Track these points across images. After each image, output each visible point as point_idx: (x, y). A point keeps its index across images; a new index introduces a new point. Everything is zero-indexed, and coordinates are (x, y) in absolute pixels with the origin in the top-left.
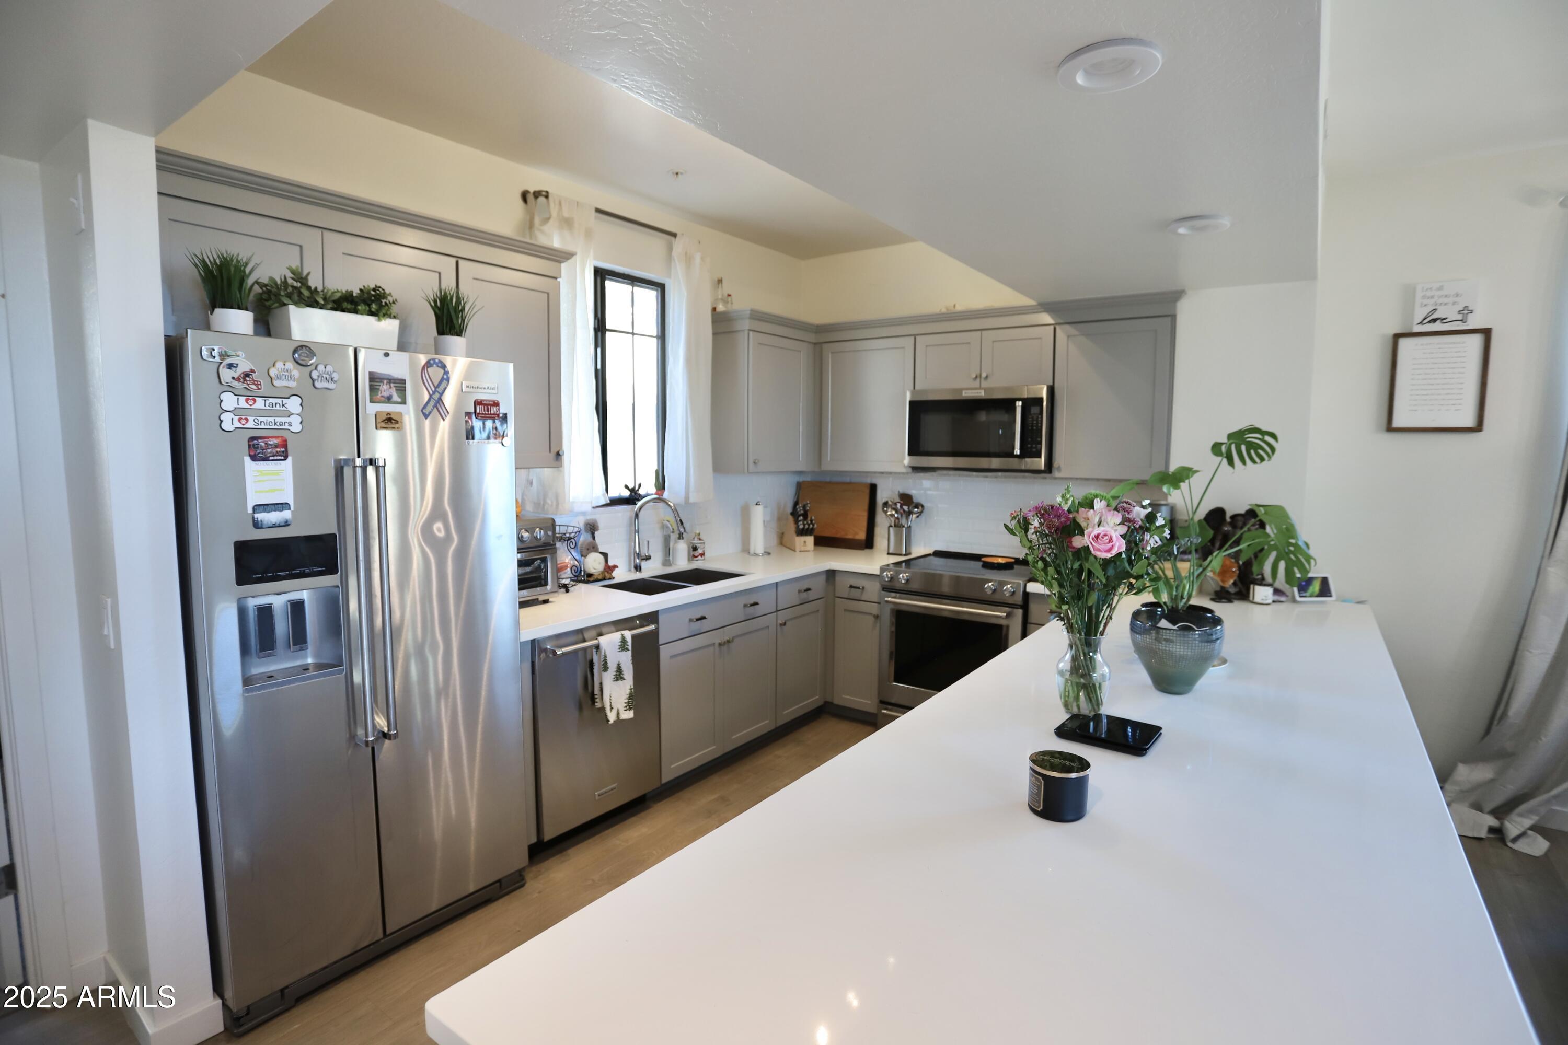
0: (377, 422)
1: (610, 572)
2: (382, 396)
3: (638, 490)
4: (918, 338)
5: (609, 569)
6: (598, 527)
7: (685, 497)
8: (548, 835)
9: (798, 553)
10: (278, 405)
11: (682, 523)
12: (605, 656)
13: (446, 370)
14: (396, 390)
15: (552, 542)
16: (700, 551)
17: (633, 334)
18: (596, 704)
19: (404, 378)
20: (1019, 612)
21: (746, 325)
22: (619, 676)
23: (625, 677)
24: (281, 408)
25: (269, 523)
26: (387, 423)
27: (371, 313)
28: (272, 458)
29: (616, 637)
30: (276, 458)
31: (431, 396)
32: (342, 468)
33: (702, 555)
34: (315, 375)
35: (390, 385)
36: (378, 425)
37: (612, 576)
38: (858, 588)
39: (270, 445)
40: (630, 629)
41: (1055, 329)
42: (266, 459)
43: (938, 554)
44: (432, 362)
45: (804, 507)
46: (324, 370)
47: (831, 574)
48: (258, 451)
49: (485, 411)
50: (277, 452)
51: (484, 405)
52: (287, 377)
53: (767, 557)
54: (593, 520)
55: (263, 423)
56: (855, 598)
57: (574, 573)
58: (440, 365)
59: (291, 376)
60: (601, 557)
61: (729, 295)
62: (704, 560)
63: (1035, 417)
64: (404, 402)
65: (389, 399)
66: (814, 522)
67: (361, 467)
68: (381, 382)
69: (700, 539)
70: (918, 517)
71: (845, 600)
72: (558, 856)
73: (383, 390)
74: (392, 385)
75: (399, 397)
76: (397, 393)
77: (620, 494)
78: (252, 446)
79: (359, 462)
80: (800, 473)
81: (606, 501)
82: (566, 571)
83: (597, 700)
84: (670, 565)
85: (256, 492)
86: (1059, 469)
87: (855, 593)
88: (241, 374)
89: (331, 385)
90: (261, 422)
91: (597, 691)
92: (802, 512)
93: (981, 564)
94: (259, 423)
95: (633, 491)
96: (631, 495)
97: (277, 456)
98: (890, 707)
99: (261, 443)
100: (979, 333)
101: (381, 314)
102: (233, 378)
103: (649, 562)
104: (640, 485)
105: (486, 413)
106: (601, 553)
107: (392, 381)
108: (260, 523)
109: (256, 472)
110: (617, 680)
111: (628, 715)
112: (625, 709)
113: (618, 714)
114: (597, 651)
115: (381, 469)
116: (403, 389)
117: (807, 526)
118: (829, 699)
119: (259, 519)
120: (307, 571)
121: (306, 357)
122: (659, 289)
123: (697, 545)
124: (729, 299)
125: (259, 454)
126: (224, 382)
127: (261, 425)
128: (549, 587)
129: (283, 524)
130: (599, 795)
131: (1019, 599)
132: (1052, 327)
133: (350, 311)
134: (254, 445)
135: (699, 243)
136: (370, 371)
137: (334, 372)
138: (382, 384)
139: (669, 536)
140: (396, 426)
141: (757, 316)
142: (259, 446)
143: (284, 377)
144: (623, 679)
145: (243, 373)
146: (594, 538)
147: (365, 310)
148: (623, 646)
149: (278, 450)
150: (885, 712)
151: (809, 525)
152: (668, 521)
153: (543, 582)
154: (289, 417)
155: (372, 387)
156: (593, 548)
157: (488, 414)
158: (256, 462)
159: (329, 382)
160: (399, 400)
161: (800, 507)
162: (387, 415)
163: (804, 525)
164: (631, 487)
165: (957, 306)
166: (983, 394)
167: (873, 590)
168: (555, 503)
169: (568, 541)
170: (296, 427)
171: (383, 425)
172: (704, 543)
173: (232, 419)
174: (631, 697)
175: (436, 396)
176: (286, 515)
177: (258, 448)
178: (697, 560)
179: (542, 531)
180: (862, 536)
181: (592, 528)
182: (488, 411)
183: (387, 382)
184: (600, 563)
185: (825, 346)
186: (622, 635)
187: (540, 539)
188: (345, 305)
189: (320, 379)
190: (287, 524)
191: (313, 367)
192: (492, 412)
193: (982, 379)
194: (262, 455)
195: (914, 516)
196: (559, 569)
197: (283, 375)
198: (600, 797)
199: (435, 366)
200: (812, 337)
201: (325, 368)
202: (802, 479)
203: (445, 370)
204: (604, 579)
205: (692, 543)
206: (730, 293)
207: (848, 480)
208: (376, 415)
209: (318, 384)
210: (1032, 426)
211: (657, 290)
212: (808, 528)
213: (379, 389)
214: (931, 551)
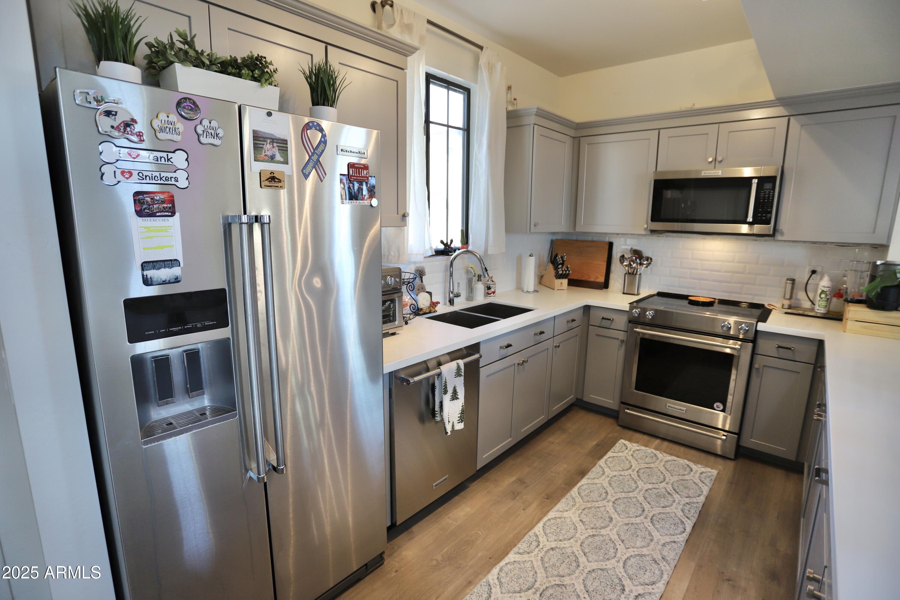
0: (262, 181)
1: (434, 307)
2: (266, 155)
3: (451, 244)
4: (661, 131)
5: (434, 304)
6: (425, 272)
7: (485, 250)
8: (400, 520)
9: (556, 291)
10: (163, 159)
11: (486, 270)
12: (446, 382)
13: (324, 133)
14: (279, 150)
15: (399, 287)
16: (492, 290)
17: (448, 126)
18: (436, 418)
19: (286, 139)
20: (751, 345)
21: (532, 119)
22: (454, 397)
23: (459, 397)
24: (167, 163)
25: (159, 280)
26: (271, 181)
27: (255, 79)
28: (159, 214)
29: (453, 364)
30: (163, 214)
31: (310, 157)
32: (230, 224)
33: (494, 293)
34: (200, 129)
35: (273, 145)
36: (263, 184)
37: (435, 310)
38: (610, 320)
39: (156, 200)
40: (462, 359)
41: (789, 120)
42: (152, 215)
43: (660, 294)
44: (311, 124)
45: (562, 257)
46: (209, 125)
47: (587, 309)
48: (144, 207)
49: (356, 174)
50: (164, 207)
51: (356, 168)
52: (171, 130)
53: (536, 294)
54: (422, 267)
55: (148, 178)
56: (607, 327)
57: (412, 310)
58: (318, 128)
59: (175, 128)
60: (428, 295)
61: (515, 99)
62: (495, 296)
63: (767, 192)
64: (286, 162)
65: (272, 159)
66: (569, 269)
67: (247, 223)
68: (265, 141)
69: (493, 281)
70: (647, 267)
71: (597, 327)
72: (405, 533)
73: (266, 149)
74: (275, 144)
75: (281, 156)
76: (279, 153)
77: (437, 246)
78: (137, 201)
79: (244, 219)
80: (554, 233)
81: (432, 253)
82: (406, 308)
83: (437, 415)
84: (472, 300)
85: (144, 249)
86: (782, 234)
87: (606, 323)
88: (121, 123)
89: (217, 142)
90: (146, 176)
91: (437, 408)
92: (561, 262)
93: (688, 301)
94: (144, 177)
95: (446, 245)
96: (445, 248)
97: (164, 212)
98: (630, 407)
99: (146, 199)
100: (718, 125)
101: (263, 80)
102: (112, 127)
103: (459, 298)
104: (452, 241)
105: (358, 175)
106: (427, 292)
107: (275, 141)
108: (150, 280)
109: (143, 228)
110: (453, 400)
111: (460, 426)
112: (459, 422)
113: (453, 426)
114: (438, 377)
115: (266, 226)
116: (285, 149)
117: (564, 272)
118: (580, 397)
119: (149, 277)
120: (199, 325)
121: (190, 110)
122: (466, 93)
123: (491, 285)
124: (515, 101)
125: (145, 209)
126: (103, 130)
127: (146, 179)
128: (397, 322)
129: (173, 281)
130: (436, 486)
131: (751, 336)
132: (787, 118)
133: (234, 75)
134: (139, 200)
135: (498, 55)
136: (254, 129)
137: (219, 128)
138: (265, 143)
139: (472, 278)
140: (280, 185)
141: (542, 114)
142: (145, 201)
143: (168, 129)
144: (457, 398)
145: (123, 122)
146: (422, 282)
147: (248, 74)
148: (458, 374)
149: (165, 205)
150: (628, 411)
151: (566, 271)
152: (471, 268)
153: (391, 318)
154: (175, 172)
155: (256, 146)
156: (422, 289)
157: (359, 177)
158: (143, 218)
159: (214, 138)
160: (282, 160)
161: (559, 258)
162: (271, 174)
163: (563, 271)
164: (445, 242)
165: (696, 104)
166: (720, 174)
167: (621, 322)
168: (397, 255)
169: (407, 285)
170: (183, 183)
171: (267, 183)
172: (495, 284)
173: (115, 172)
174: (463, 412)
175: (315, 158)
176: (176, 271)
177: (143, 203)
178: (490, 297)
179: (393, 278)
180: (602, 279)
181: (420, 273)
182: (359, 174)
183: (270, 142)
184: (427, 301)
185: (582, 138)
186: (458, 364)
187: (391, 284)
188: (230, 69)
189: (205, 134)
190: (177, 280)
191: (198, 122)
192: (363, 175)
193: (717, 162)
194: (148, 211)
195: (645, 266)
196: (403, 306)
197: (167, 127)
198: (436, 487)
199: (313, 128)
200: (572, 133)
201: (210, 123)
202: (554, 238)
203: (322, 133)
204: (430, 312)
205: (487, 284)
206: (516, 98)
207: (590, 239)
208: (260, 173)
209: (203, 140)
210: (764, 199)
211: (465, 93)
212: (565, 274)
213: (263, 148)
214: (655, 292)
